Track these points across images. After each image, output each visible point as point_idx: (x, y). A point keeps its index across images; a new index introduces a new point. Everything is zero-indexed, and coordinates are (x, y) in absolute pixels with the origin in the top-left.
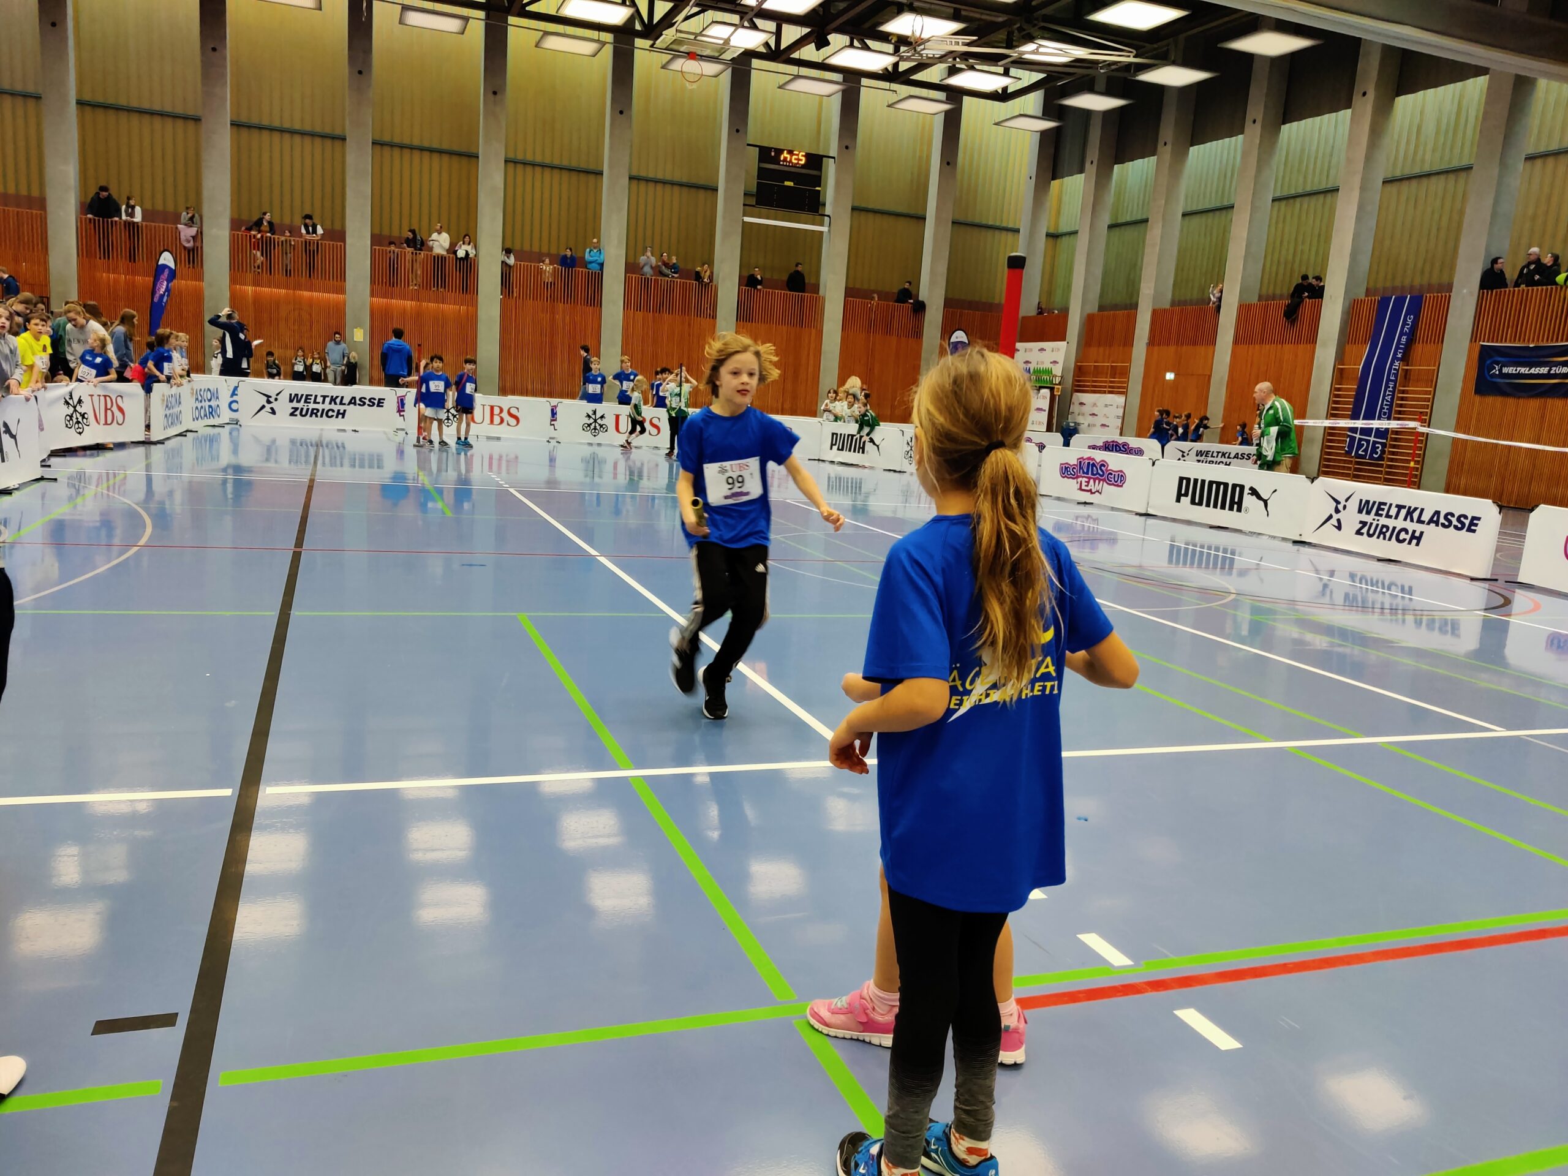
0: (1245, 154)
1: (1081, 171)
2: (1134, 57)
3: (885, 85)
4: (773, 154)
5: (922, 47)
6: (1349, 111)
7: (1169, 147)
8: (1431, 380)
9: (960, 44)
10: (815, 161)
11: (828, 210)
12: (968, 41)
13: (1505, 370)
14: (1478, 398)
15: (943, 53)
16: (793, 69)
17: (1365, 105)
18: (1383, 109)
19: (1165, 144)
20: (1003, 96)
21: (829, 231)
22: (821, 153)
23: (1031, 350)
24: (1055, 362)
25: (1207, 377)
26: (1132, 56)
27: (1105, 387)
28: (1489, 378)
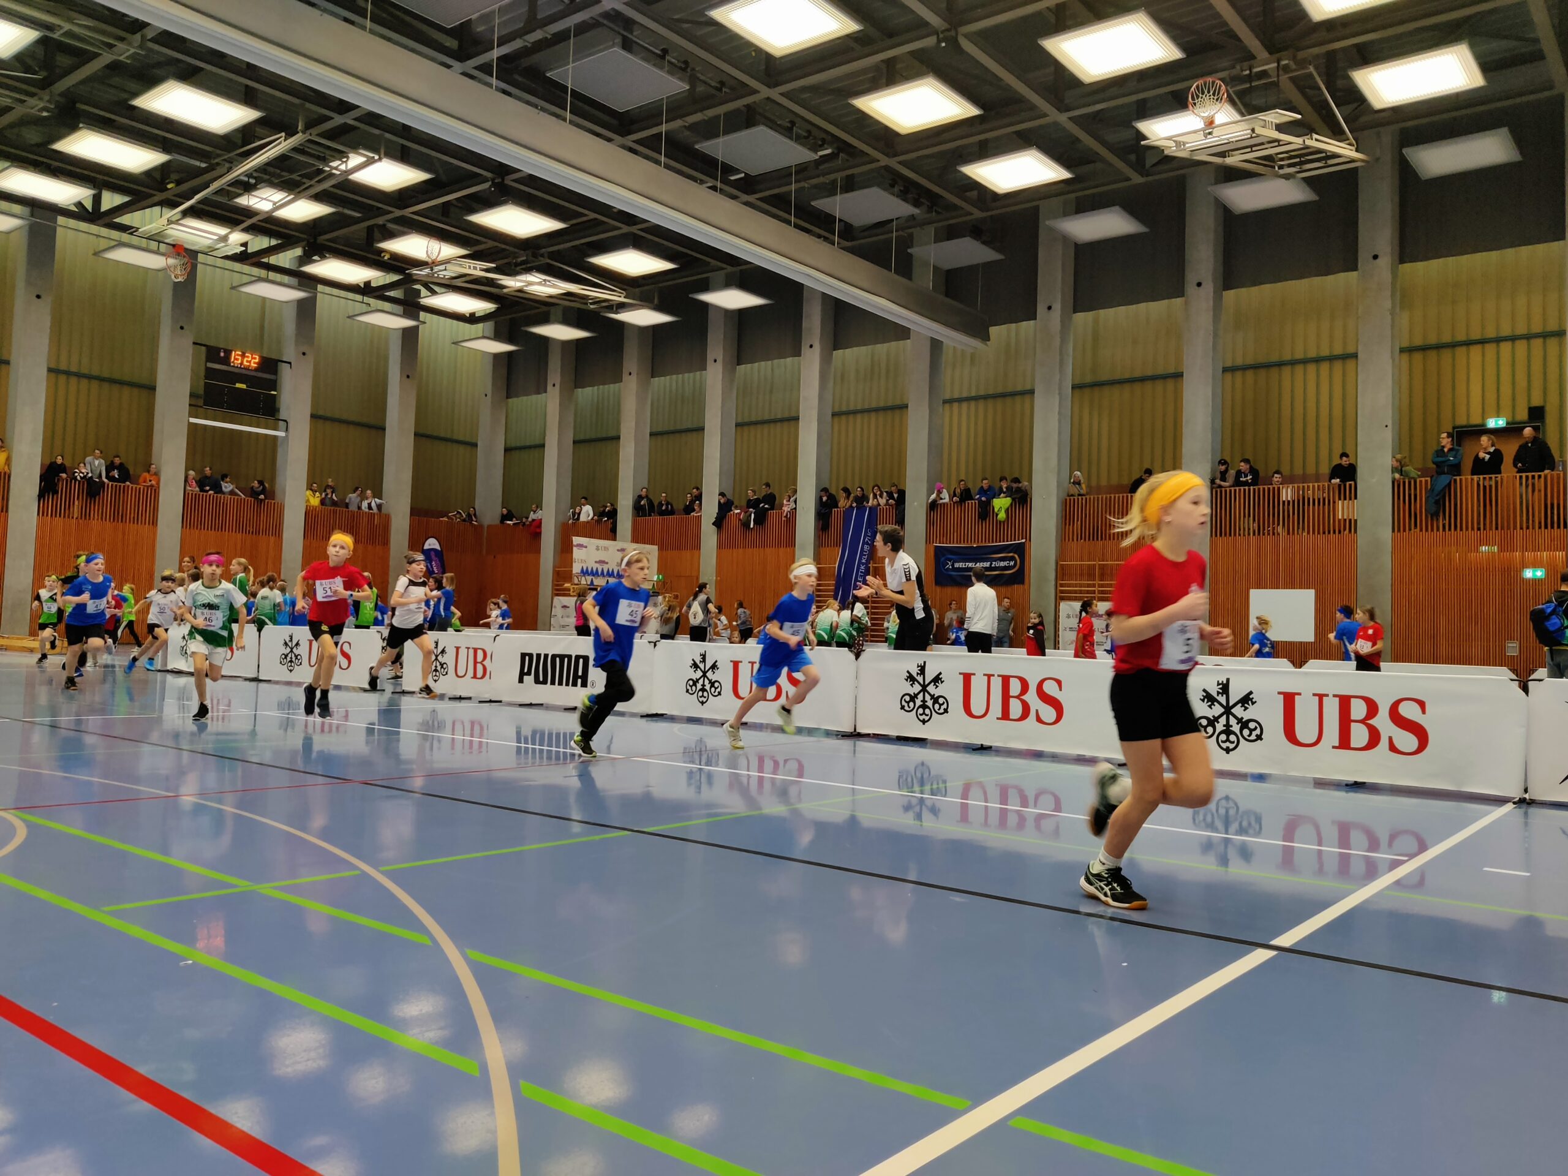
1: (543, 391)
2: (625, 297)
4: (222, 354)
7: (634, 377)
9: (478, 269)
10: (270, 365)
11: (285, 415)
13: (957, 565)
14: (938, 589)
17: (812, 355)
18: (829, 355)
19: (630, 374)
20: (469, 318)
21: (286, 436)
22: (274, 357)
26: (623, 296)
28: (945, 572)
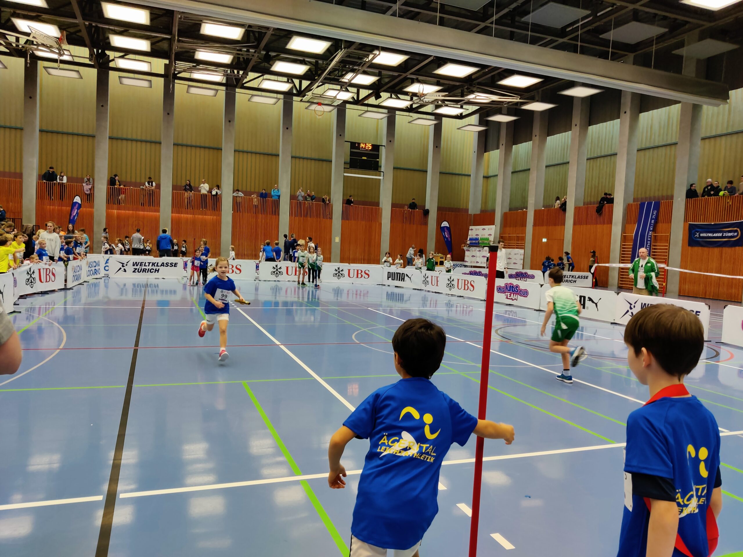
0: (573, 139)
1: (498, 148)
2: (520, 99)
3: (407, 114)
4: (357, 145)
5: (423, 98)
6: (619, 120)
7: (538, 137)
8: (667, 240)
9: (441, 96)
10: (376, 148)
11: (383, 169)
12: (444, 95)
13: (702, 235)
14: (690, 248)
15: (433, 100)
16: (365, 108)
17: (626, 117)
18: (635, 119)
19: (536, 136)
20: (460, 117)
21: (383, 178)
22: (378, 144)
23: (479, 229)
24: (490, 235)
25: (562, 240)
26: (518, 98)
27: (514, 246)
28: (694, 239)
